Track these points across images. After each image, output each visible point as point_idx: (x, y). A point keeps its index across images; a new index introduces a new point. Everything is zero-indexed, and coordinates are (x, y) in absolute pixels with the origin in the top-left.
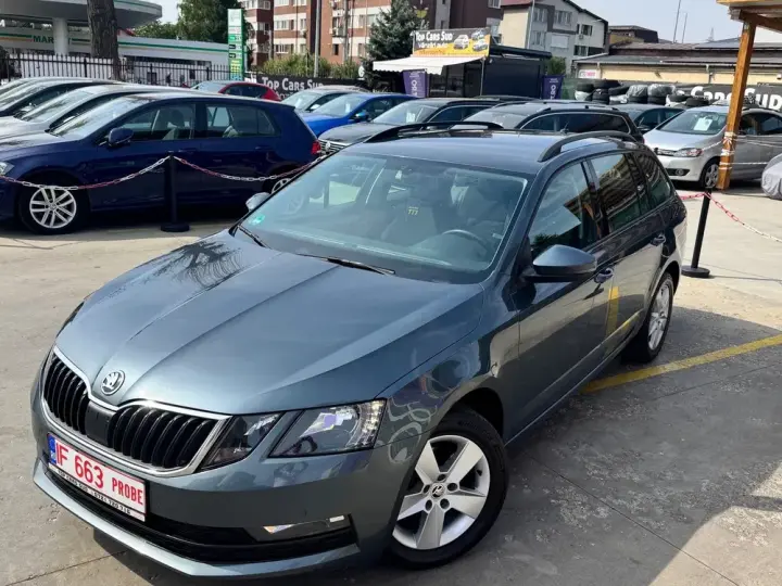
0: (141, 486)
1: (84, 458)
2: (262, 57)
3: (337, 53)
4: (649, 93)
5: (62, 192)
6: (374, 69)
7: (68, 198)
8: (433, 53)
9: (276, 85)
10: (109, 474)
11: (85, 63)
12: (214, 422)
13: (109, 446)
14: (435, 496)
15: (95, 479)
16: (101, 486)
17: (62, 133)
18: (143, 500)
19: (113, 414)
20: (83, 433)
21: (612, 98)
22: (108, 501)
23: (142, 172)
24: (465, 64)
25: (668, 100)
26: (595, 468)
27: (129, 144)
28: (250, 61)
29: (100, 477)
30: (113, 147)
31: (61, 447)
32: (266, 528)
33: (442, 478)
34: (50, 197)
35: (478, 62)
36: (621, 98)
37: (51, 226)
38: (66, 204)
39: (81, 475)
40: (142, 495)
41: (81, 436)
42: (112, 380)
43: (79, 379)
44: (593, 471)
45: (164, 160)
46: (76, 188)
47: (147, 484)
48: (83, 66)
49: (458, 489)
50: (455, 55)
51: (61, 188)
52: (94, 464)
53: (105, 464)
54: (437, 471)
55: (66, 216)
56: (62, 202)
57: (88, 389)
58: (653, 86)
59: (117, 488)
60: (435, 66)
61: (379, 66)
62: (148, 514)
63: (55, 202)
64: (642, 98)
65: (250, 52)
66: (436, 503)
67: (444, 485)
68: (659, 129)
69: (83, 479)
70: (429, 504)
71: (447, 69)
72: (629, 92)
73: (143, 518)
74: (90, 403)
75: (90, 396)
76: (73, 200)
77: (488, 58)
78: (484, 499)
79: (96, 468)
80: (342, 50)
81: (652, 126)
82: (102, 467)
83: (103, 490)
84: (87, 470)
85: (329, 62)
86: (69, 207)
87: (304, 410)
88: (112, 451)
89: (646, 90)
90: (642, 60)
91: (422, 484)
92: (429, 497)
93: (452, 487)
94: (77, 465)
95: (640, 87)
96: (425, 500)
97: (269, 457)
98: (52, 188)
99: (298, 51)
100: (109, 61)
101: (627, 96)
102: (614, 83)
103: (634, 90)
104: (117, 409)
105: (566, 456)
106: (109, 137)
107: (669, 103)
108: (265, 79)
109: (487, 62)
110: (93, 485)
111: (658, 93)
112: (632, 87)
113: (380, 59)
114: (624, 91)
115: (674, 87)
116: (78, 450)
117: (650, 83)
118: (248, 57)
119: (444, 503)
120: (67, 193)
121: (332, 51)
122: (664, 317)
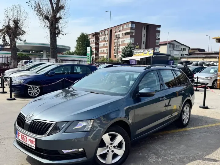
0: (34, 140)
1: (23, 135)
2: (96, 59)
3: (115, 57)
4: (198, 64)
5: (36, 87)
6: (123, 60)
7: (38, 89)
8: (138, 55)
9: (97, 64)
10: (28, 138)
11: (49, 60)
12: (52, 124)
13: (29, 131)
14: (110, 149)
15: (25, 140)
16: (26, 141)
17: (38, 73)
18: (35, 144)
19: (30, 123)
20: (24, 129)
21: (188, 66)
22: (27, 145)
23: (57, 82)
24: (147, 58)
25: (204, 65)
26: (161, 150)
27: (54, 75)
28: (93, 60)
29: (26, 139)
30: (50, 76)
31: (19, 133)
32: (63, 150)
33: (111, 144)
34: (33, 88)
35: (150, 57)
36: (190, 65)
37: (33, 96)
38: (37, 90)
39: (22, 139)
40: (35, 142)
41: (23, 130)
42: (31, 116)
43: (24, 116)
44: (160, 150)
45: (62, 79)
46: (40, 86)
47: (36, 139)
48: (48, 60)
49: (116, 147)
50: (144, 56)
51: (36, 86)
52: (25, 136)
53: (27, 135)
54: (110, 142)
55: (37, 93)
56: (36, 90)
57: (26, 119)
58: (199, 62)
59: (29, 141)
60: (138, 58)
61: (124, 59)
62: (36, 147)
63: (34, 89)
64: (197, 65)
65: (93, 58)
66: (110, 151)
67: (113, 146)
68: (200, 72)
69: (23, 140)
70: (108, 151)
71: (142, 59)
72: (193, 64)
73: (34, 148)
74: (26, 122)
75: (26, 120)
76: (39, 89)
77: (153, 56)
78: (124, 151)
79: (26, 137)
80: (116, 56)
81: (197, 72)
82: (27, 136)
83: (27, 142)
84: (24, 138)
85: (113, 60)
86: (38, 91)
87: (73, 121)
88: (29, 132)
89: (197, 63)
90: (198, 56)
91: (106, 145)
92: (108, 149)
93: (114, 147)
94: (22, 137)
95: (196, 62)
96: (107, 150)
97: (64, 132)
98: (34, 86)
99: (105, 57)
100: (55, 59)
101: (192, 65)
102: (189, 62)
103: (194, 63)
104: (31, 122)
105: (154, 147)
106: (49, 74)
107: (204, 66)
108: (94, 63)
109: (152, 57)
110: (24, 141)
111: (201, 64)
112: (193, 63)
113: (124, 57)
114: (191, 64)
115: (205, 62)
116: (22, 133)
117: (198, 61)
118: (92, 59)
119: (113, 151)
120: (38, 88)
121: (114, 57)
122: (188, 115)
